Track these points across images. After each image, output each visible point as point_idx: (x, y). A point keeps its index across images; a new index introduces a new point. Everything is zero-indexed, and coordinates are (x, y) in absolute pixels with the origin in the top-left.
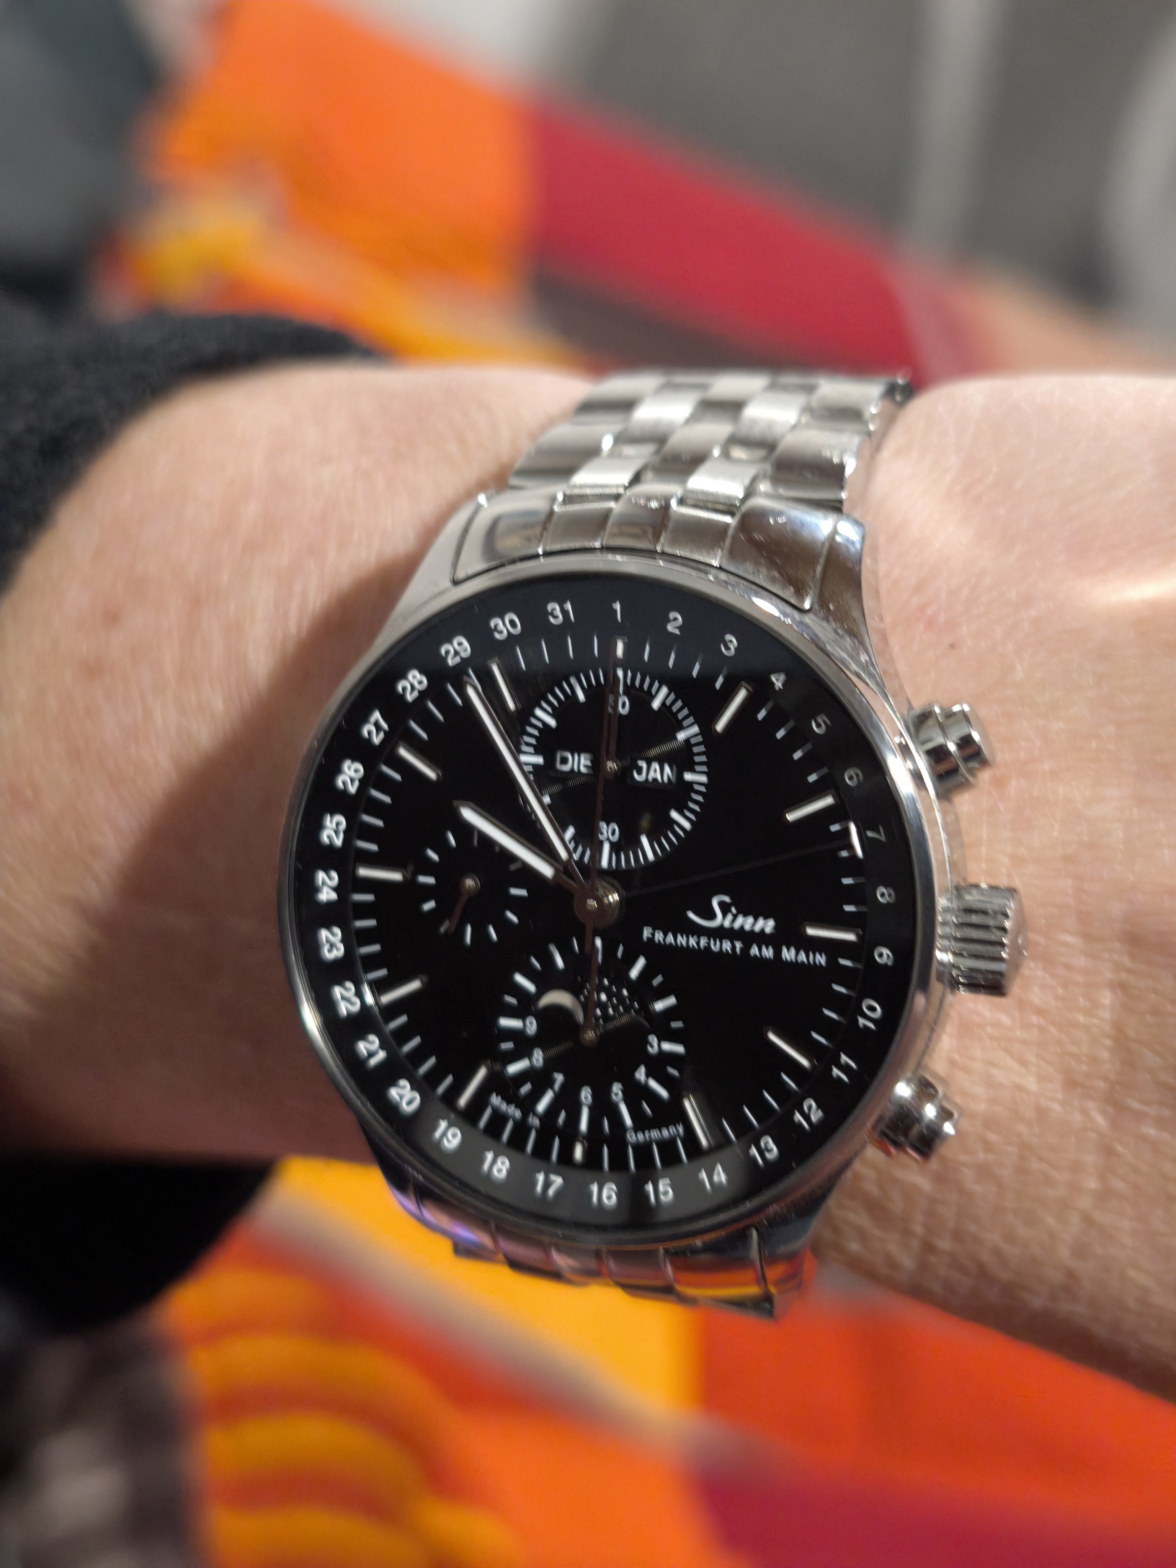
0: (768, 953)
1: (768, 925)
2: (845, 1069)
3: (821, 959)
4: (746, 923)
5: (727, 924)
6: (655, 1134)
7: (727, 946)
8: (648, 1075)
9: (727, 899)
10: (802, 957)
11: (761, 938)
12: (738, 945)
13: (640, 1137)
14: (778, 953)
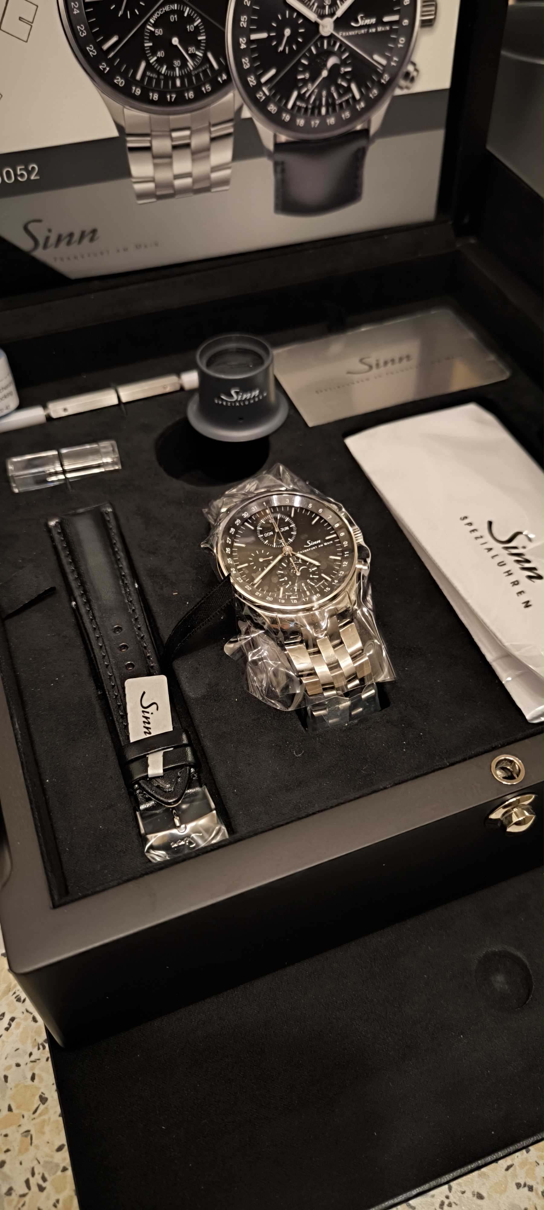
0: (322, 545)
1: (319, 541)
2: (347, 554)
3: (331, 542)
4: (316, 543)
5: (312, 544)
6: (320, 584)
7: (314, 548)
8: (313, 576)
9: (310, 541)
10: (328, 543)
11: (319, 544)
12: (316, 547)
13: (317, 586)
14: (324, 545)
